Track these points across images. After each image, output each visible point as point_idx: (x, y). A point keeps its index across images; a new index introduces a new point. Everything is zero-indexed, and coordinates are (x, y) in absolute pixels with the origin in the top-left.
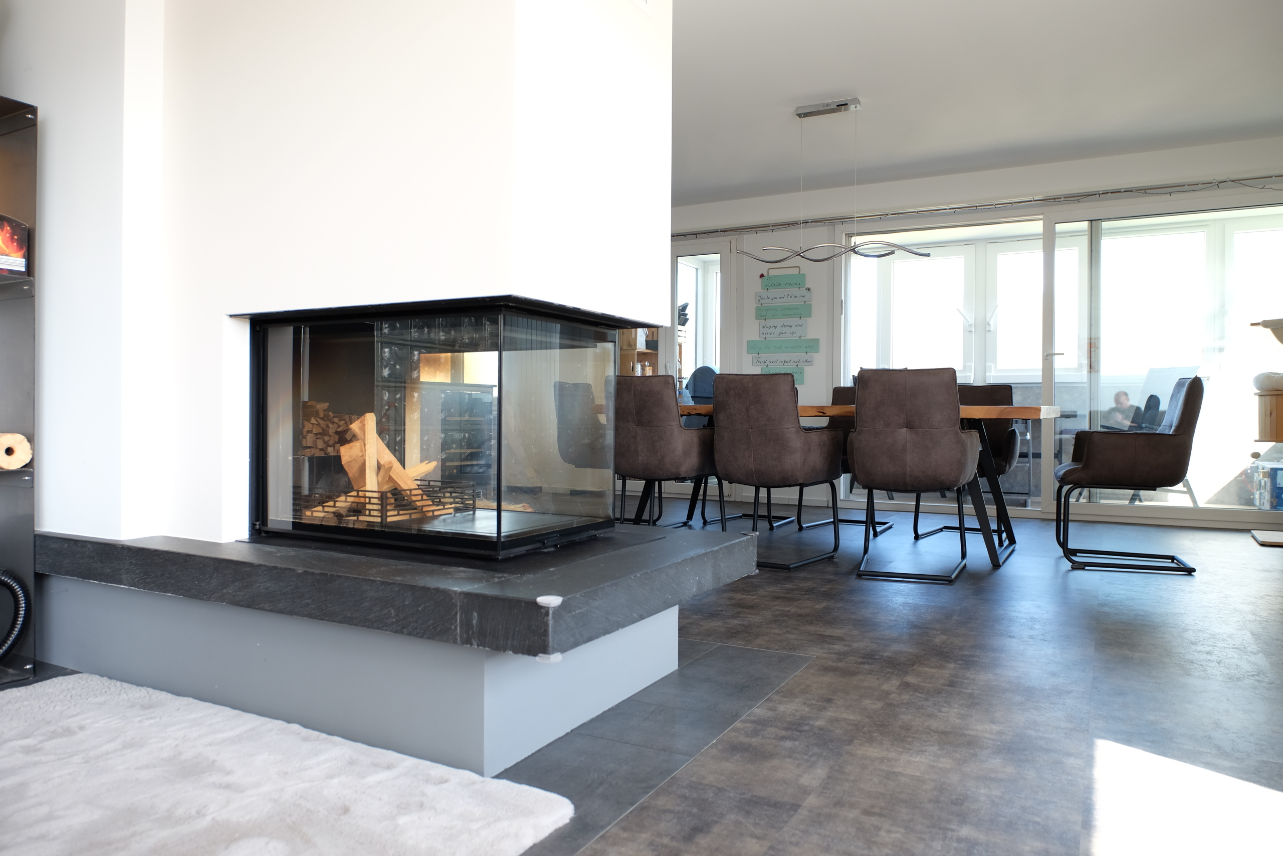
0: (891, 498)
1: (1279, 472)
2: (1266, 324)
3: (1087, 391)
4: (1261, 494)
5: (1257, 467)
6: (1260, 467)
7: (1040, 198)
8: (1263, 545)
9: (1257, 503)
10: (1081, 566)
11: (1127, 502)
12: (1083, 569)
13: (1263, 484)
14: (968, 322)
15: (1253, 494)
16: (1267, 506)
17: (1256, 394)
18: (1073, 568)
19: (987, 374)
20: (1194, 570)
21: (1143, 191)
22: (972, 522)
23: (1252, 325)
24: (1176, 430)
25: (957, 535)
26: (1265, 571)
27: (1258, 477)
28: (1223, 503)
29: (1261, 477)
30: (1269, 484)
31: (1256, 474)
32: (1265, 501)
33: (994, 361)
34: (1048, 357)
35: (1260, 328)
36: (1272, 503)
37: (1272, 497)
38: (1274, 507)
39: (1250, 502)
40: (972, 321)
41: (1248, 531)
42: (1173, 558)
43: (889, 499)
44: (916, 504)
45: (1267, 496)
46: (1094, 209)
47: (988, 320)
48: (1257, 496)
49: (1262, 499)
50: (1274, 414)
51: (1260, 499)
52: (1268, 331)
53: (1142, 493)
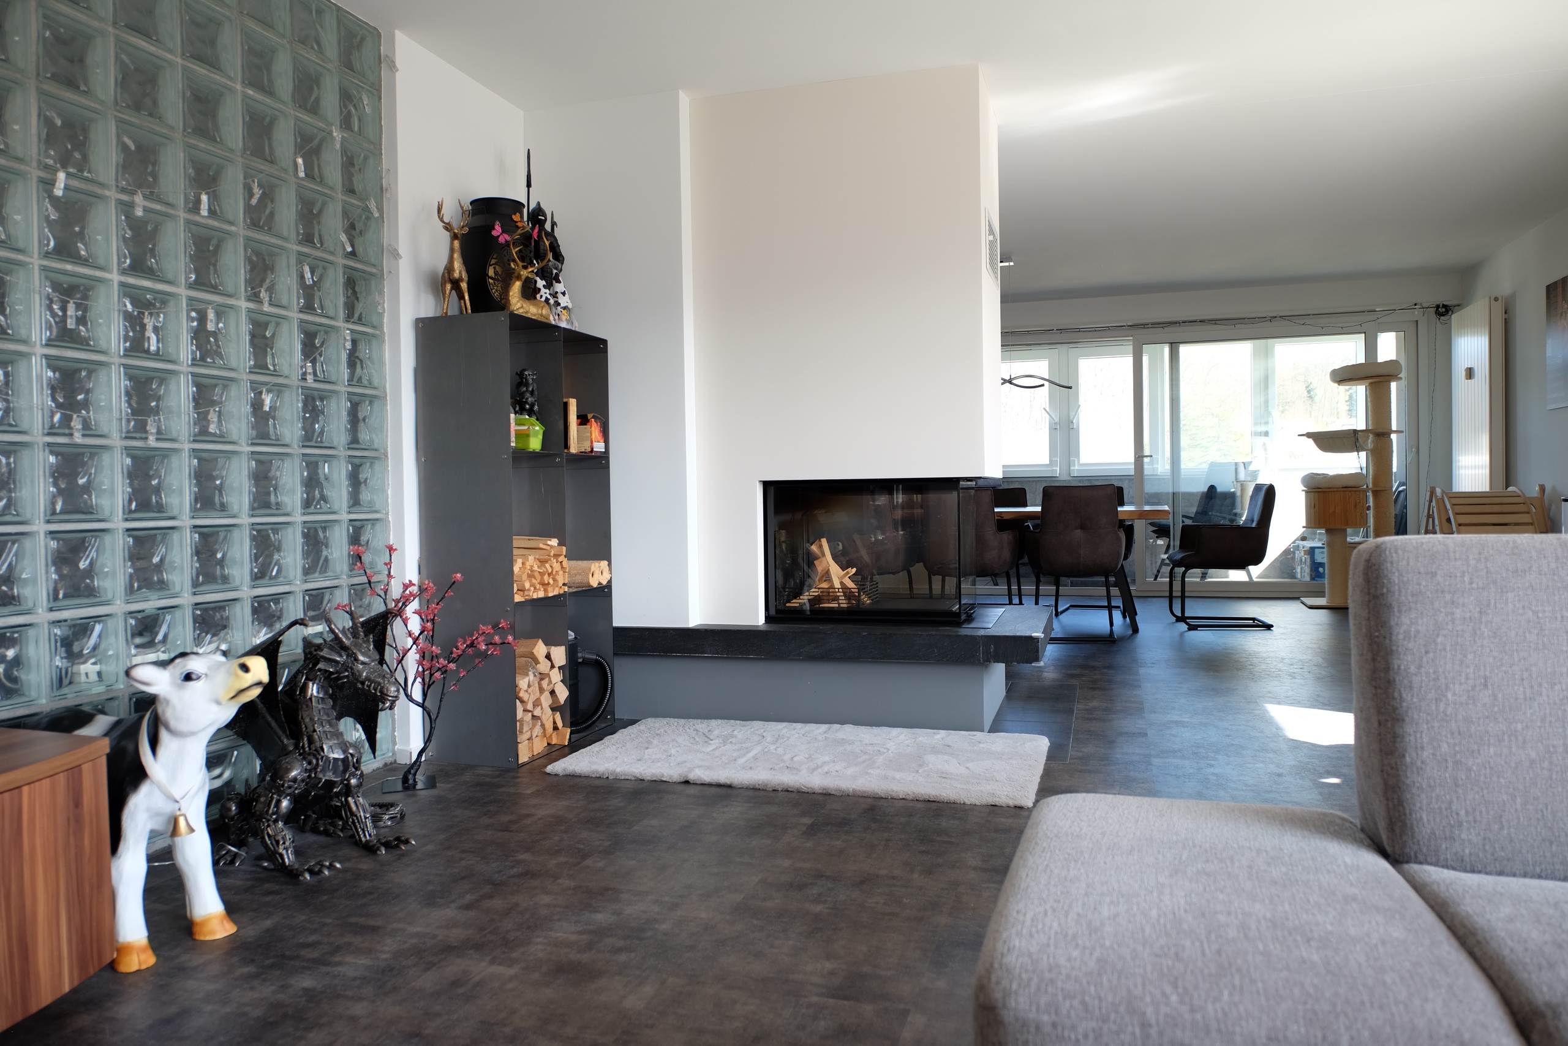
0: (996, 584)
1: (1316, 550)
2: (1309, 435)
3: (1171, 483)
4: (1301, 568)
5: (1298, 546)
6: (1301, 546)
7: (1129, 324)
8: (1311, 607)
9: (1299, 576)
10: (1192, 628)
11: (1198, 580)
12: (1196, 630)
13: (1303, 560)
14: (1054, 420)
15: (1295, 569)
16: (1307, 578)
17: (1303, 490)
18: (1189, 629)
19: (1072, 468)
20: (1272, 626)
21: (1214, 322)
22: (1117, 602)
23: (1299, 435)
24: (1258, 524)
25: (1106, 613)
26: (1318, 625)
27: (1300, 555)
28: (1269, 577)
29: (1302, 554)
30: (1308, 560)
31: (1297, 552)
32: (1306, 574)
33: (1078, 456)
34: (1139, 457)
35: (1305, 438)
36: (1311, 575)
37: (1311, 571)
38: (1312, 579)
39: (1293, 576)
40: (1057, 420)
41: (1298, 598)
42: (1254, 619)
43: (995, 585)
44: (1036, 589)
45: (1307, 570)
46: (1173, 333)
47: (1071, 418)
48: (1299, 570)
49: (1303, 572)
50: (1317, 507)
51: (1301, 572)
52: (1311, 441)
53: (1211, 571)
